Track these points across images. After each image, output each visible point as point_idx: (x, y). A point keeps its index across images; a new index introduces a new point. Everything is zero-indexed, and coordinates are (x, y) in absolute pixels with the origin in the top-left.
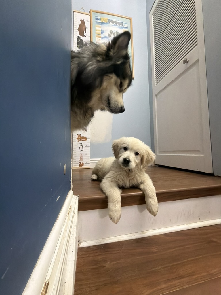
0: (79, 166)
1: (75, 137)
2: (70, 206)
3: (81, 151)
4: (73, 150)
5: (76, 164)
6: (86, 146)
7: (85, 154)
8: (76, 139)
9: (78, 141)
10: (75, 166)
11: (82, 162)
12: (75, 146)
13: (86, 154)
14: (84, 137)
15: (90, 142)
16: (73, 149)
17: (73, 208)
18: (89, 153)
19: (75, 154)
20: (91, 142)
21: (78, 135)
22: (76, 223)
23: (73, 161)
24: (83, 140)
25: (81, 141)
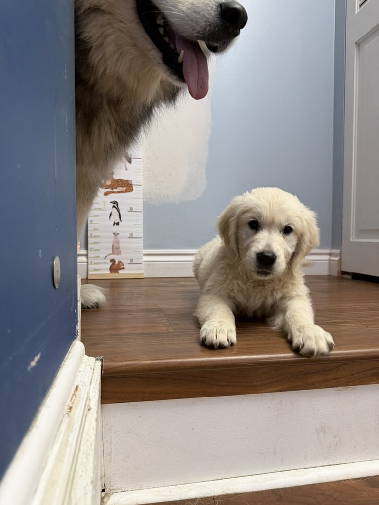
2: (75, 387)
3: (114, 225)
4: (91, 221)
5: (101, 263)
6: (131, 209)
7: (128, 235)
9: (106, 194)
10: (96, 270)
11: (117, 258)
12: (96, 209)
13: (132, 234)
14: (122, 180)
15: (141, 196)
16: (90, 219)
17: (82, 393)
18: (139, 232)
19: (95, 234)
20: (144, 199)
22: (94, 437)
23: (89, 256)
24: (120, 189)
25: (115, 192)
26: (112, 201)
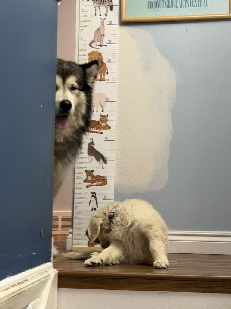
0: (87, 246)
1: (81, 178)
3: (92, 210)
4: (76, 207)
5: (82, 239)
6: (105, 198)
8: (82, 182)
9: (87, 187)
10: (78, 244)
12: (80, 198)
14: (99, 176)
15: (113, 188)
16: (75, 205)
19: (78, 216)
20: (116, 190)
21: (86, 171)
23: (74, 233)
24: (97, 183)
25: (94, 186)
26: (91, 192)
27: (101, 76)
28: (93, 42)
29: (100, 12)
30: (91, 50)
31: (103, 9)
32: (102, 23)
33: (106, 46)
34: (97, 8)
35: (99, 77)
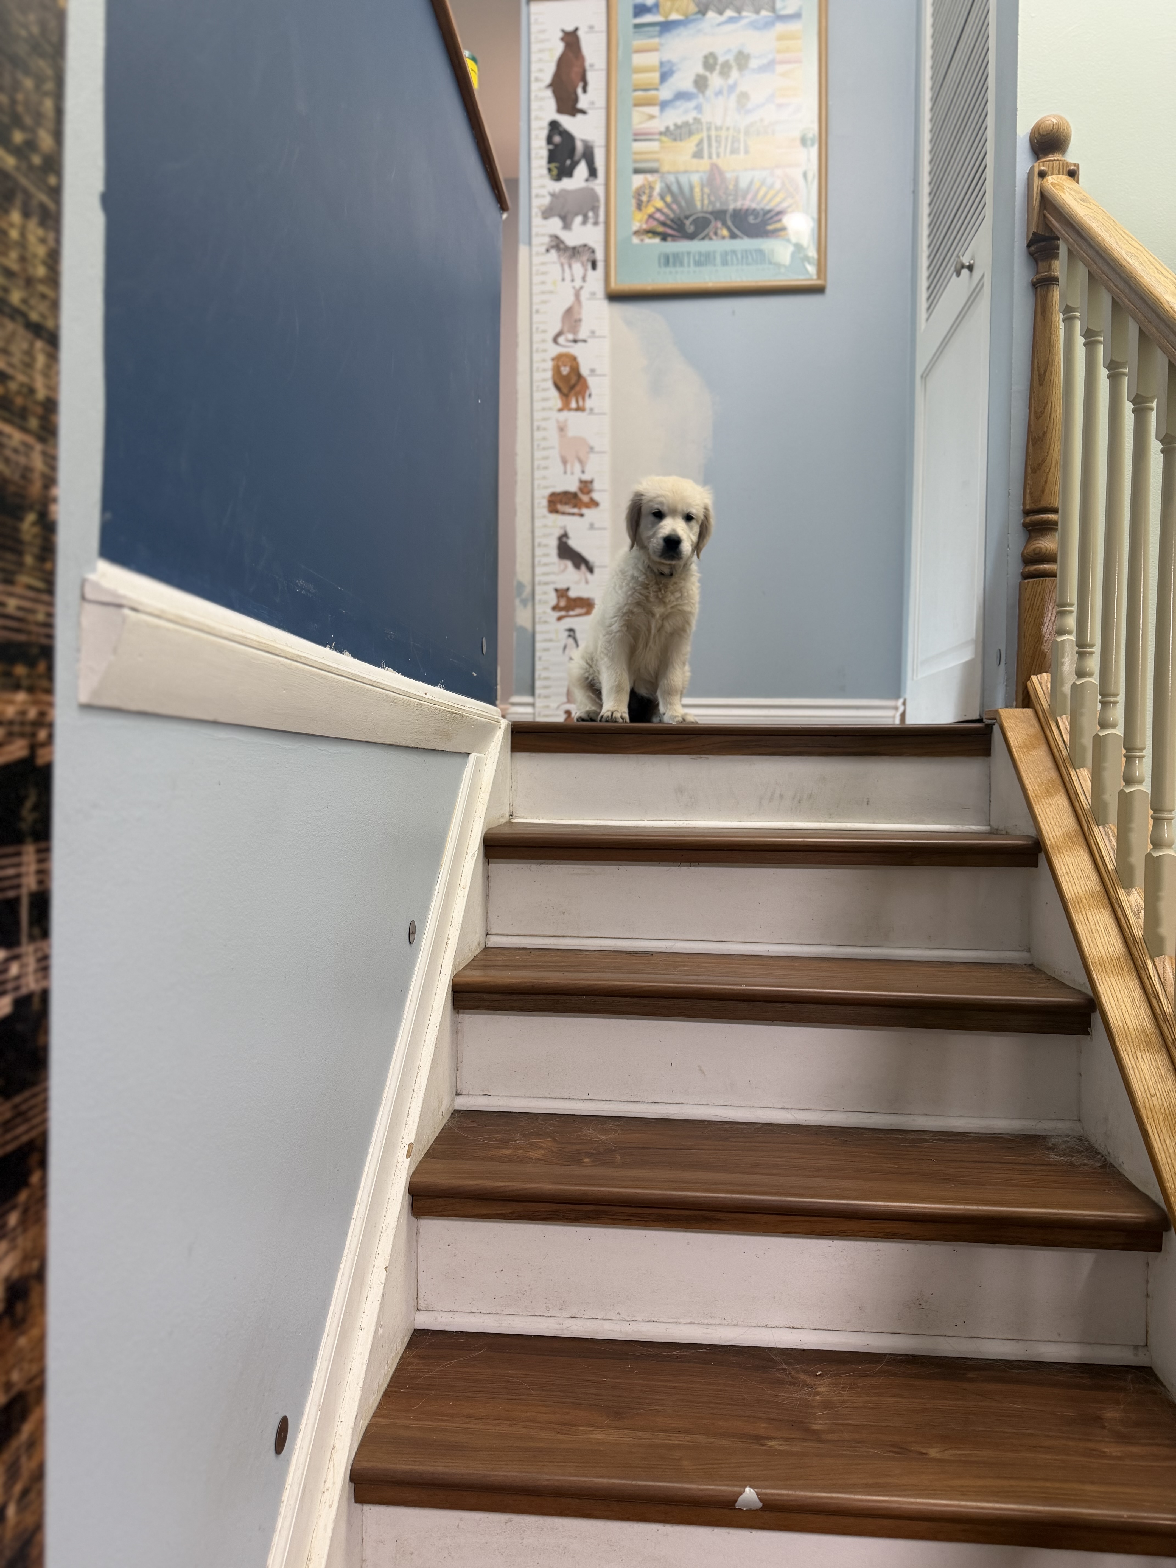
1: (546, 602)
4: (539, 657)
9: (559, 619)
12: (545, 640)
14: (580, 598)
16: (537, 654)
19: (545, 674)
21: (556, 590)
24: (577, 611)
25: (571, 616)
27: (577, 402)
28: (559, 334)
29: (572, 276)
30: (555, 351)
31: (578, 268)
32: (577, 295)
33: (585, 341)
34: (566, 267)
35: (573, 405)
